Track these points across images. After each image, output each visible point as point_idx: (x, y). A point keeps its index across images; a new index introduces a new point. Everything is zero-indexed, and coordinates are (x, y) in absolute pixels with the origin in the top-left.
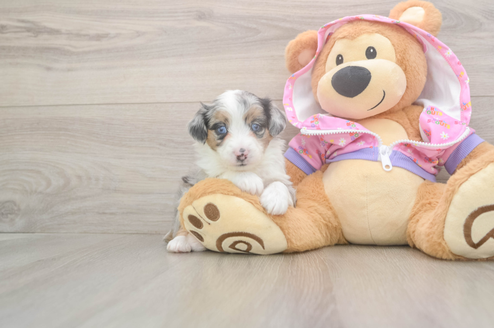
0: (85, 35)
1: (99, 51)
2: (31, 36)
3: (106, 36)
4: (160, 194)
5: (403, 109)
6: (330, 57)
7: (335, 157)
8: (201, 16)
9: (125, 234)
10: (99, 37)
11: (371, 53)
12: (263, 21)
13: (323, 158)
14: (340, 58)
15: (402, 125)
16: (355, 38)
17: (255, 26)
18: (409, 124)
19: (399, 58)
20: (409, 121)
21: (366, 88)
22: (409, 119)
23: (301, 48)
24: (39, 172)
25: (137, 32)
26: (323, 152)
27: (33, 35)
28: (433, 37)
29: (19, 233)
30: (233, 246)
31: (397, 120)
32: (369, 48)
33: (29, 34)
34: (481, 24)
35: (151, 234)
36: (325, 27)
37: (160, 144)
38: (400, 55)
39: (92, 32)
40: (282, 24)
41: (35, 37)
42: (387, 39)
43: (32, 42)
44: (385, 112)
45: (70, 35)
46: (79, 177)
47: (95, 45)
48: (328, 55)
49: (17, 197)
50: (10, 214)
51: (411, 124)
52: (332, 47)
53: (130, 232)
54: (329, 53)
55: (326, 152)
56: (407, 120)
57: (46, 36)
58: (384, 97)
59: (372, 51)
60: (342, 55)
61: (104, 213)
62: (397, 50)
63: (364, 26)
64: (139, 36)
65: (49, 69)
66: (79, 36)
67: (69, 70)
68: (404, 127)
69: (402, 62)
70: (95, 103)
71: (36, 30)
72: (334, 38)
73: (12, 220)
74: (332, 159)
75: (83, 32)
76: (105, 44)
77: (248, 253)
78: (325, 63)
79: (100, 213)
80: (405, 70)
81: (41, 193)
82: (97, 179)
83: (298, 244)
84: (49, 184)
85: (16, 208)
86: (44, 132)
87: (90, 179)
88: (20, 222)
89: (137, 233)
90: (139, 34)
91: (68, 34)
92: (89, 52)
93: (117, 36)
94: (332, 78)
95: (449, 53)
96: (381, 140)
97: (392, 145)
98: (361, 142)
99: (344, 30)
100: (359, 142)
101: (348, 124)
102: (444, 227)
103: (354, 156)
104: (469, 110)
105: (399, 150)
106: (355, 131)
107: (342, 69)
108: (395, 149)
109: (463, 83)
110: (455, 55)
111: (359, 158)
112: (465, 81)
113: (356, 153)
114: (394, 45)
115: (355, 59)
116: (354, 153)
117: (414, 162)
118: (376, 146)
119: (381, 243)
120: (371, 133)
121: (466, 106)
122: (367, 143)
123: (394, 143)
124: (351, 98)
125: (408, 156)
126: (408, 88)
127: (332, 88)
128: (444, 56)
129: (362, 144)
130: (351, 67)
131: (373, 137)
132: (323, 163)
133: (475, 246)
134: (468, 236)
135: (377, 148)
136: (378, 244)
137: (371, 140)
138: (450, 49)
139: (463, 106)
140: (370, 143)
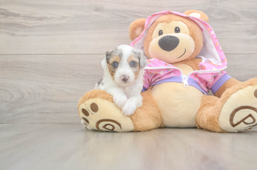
0: (34, 18)
1: (41, 26)
2: (3, 17)
3: (45, 18)
4: (74, 102)
5: (192, 60)
6: (155, 31)
7: (157, 82)
8: (97, 9)
10: (41, 19)
11: (177, 30)
12: (129, 13)
13: (150, 83)
14: (161, 32)
15: (192, 67)
16: (169, 22)
17: (125, 15)
18: (195, 66)
19: (192, 33)
20: (195, 65)
21: (176, 47)
22: (195, 64)
23: (137, 26)
24: (7, 90)
25: (63, 17)
26: (150, 80)
27: (5, 16)
28: (207, 23)
31: (189, 64)
32: (176, 28)
33: (2, 16)
34: (239, 18)
35: (69, 124)
36: (152, 16)
37: (74, 76)
38: (192, 32)
39: (38, 16)
41: (6, 17)
42: (185, 24)
43: (3, 20)
44: (183, 60)
45: (25, 17)
46: (29, 93)
47: (39, 23)
48: (154, 30)
51: (196, 66)
52: (156, 26)
54: (154, 29)
55: (152, 80)
56: (194, 64)
57: (12, 17)
58: (185, 52)
59: (178, 29)
60: (162, 30)
61: (43, 113)
62: (190, 30)
63: (173, 16)
64: (63, 19)
65: (13, 35)
66: (30, 17)
67: (24, 36)
68: (193, 68)
69: (192, 36)
70: (39, 53)
71: (6, 14)
72: (157, 22)
74: (155, 83)
75: (33, 16)
76: (45, 22)
77: (112, 131)
78: (152, 34)
79: (40, 113)
80: (194, 40)
81: (7, 102)
82: (39, 95)
83: (139, 127)
84: (12, 97)
86: (9, 69)
87: (35, 94)
89: (61, 124)
90: (63, 18)
91: (24, 16)
92: (36, 26)
93: (51, 18)
94: (159, 41)
95: (213, 32)
96: (182, 72)
97: (188, 75)
98: (172, 73)
99: (163, 18)
100: (171, 73)
101: (166, 65)
102: (220, 114)
103: (169, 80)
104: (226, 62)
105: (192, 78)
106: (170, 68)
107: (164, 37)
108: (190, 77)
109: (217, 48)
110: (215, 34)
111: (172, 81)
112: (219, 48)
113: (169, 79)
114: (188, 27)
115: (169, 32)
116: (168, 79)
117: (199, 84)
118: (180, 75)
119: (182, 126)
120: (178, 69)
121: (225, 61)
122: (175, 74)
123: (189, 74)
124: (168, 52)
125: (196, 81)
126: (195, 48)
127: (159, 46)
128: (210, 34)
129: (173, 74)
130: (169, 36)
131: (179, 71)
132: (150, 86)
133: (234, 126)
134: (231, 120)
135: (181, 76)
136: (180, 127)
137: (177, 72)
138: (213, 31)
139: (223, 61)
140: (177, 74)
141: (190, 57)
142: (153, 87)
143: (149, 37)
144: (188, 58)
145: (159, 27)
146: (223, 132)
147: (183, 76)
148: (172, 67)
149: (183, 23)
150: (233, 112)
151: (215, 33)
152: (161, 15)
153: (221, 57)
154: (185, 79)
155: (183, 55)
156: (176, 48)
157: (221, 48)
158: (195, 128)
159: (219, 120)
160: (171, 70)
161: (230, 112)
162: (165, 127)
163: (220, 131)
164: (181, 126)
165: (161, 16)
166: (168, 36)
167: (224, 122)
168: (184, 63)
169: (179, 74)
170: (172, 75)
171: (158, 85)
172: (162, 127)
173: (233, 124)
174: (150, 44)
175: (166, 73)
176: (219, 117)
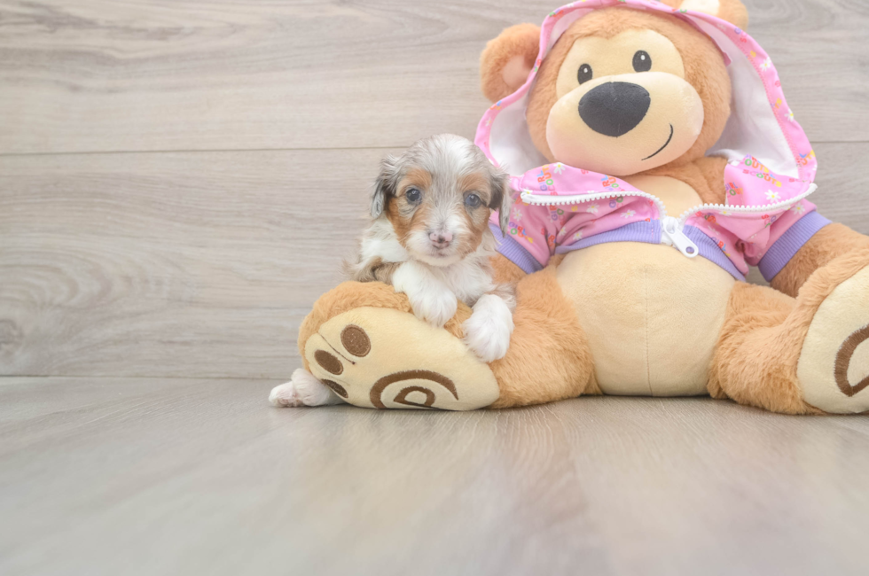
0: (139, 30)
1: (163, 59)
2: (44, 31)
3: (176, 31)
4: (270, 308)
5: (694, 162)
6: (564, 69)
7: (576, 242)
9: (208, 378)
10: (163, 34)
11: (642, 62)
12: (453, 8)
13: (552, 243)
14: (586, 70)
15: (695, 188)
16: (613, 35)
17: (438, 16)
18: (706, 186)
19: (691, 71)
20: (705, 181)
21: (641, 119)
22: (705, 177)
23: (510, 52)
24: (57, 270)
25: (232, 25)
26: (552, 232)
27: (48, 29)
28: (744, 34)
29: (20, 376)
30: (400, 398)
31: (685, 178)
32: (638, 54)
33: (42, 27)
35: (253, 379)
36: (554, 16)
37: (271, 222)
38: (692, 68)
39: (153, 25)
40: (486, 14)
41: (52, 32)
42: (666, 39)
43: (44, 41)
44: (665, 165)
45: (113, 29)
46: (128, 279)
47: (157, 47)
48: (560, 65)
49: (17, 314)
50: (6, 343)
51: (710, 186)
52: (568, 51)
53: (217, 375)
54: (562, 61)
55: (557, 232)
56: (702, 178)
57: (70, 31)
58: (671, 135)
59: (643, 58)
60: (590, 64)
61: (171, 342)
62: (686, 59)
63: (625, 15)
64: (234, 32)
65: (75, 89)
66: (128, 31)
67: (111, 91)
68: (698, 191)
69: (694, 79)
70: (157, 148)
71: (54, 21)
72: (572, 36)
73: (9, 354)
74: (571, 244)
75: (136, 25)
76: (174, 45)
77: (428, 408)
78: (555, 79)
79: (164, 343)
80: (701, 93)
81: (60, 306)
82: (159, 283)
84: (74, 290)
85: (15, 333)
86: (65, 199)
87: (147, 281)
88: (22, 358)
89: (229, 378)
90: (235, 29)
91: (109, 28)
92: (146, 60)
93: (196, 31)
94: (581, 103)
95: (767, 64)
96: (663, 207)
97: (683, 216)
98: (629, 211)
99: (591, 22)
100: (626, 212)
101: (606, 184)
102: (800, 354)
103: (617, 235)
104: (812, 163)
105: (696, 225)
106: (618, 193)
107: (598, 88)
108: (689, 223)
109: (781, 118)
110: (774, 69)
111: (627, 239)
112: (786, 115)
113: (620, 231)
114: (679, 50)
115: (614, 71)
116: (616, 232)
117: (719, 247)
118: (656, 218)
119: (661, 391)
120: (648, 195)
121: (808, 159)
122: (639, 213)
123: (687, 213)
124: (615, 138)
125: (712, 235)
126: (705, 123)
127: (581, 120)
128: (758, 70)
129: (632, 215)
130: (615, 83)
131: (650, 203)
132: (552, 253)
133: (850, 391)
134: (840, 373)
135: (658, 221)
136: (654, 395)
137: (646, 208)
138: (768, 58)
139: (801, 159)
140: (646, 213)
141: (689, 152)
142: (562, 259)
143: (547, 88)
144: (683, 156)
145: (580, 53)
146: (811, 412)
147: (666, 221)
148: (629, 191)
149: (659, 35)
150: (844, 343)
151: (776, 64)
152: (586, 10)
153: (793, 147)
154: (672, 229)
155: (665, 146)
156: (641, 123)
157: (791, 117)
158: (704, 396)
159: (798, 372)
160: (625, 202)
161: (837, 345)
162: (601, 393)
163: (802, 408)
164: (655, 391)
165: (584, 15)
166: (610, 83)
167: (817, 381)
168: (668, 176)
169: (653, 215)
170: (626, 217)
171: (579, 252)
172: (591, 391)
173: (849, 386)
174: (552, 112)
175: (608, 209)
176: (797, 363)
